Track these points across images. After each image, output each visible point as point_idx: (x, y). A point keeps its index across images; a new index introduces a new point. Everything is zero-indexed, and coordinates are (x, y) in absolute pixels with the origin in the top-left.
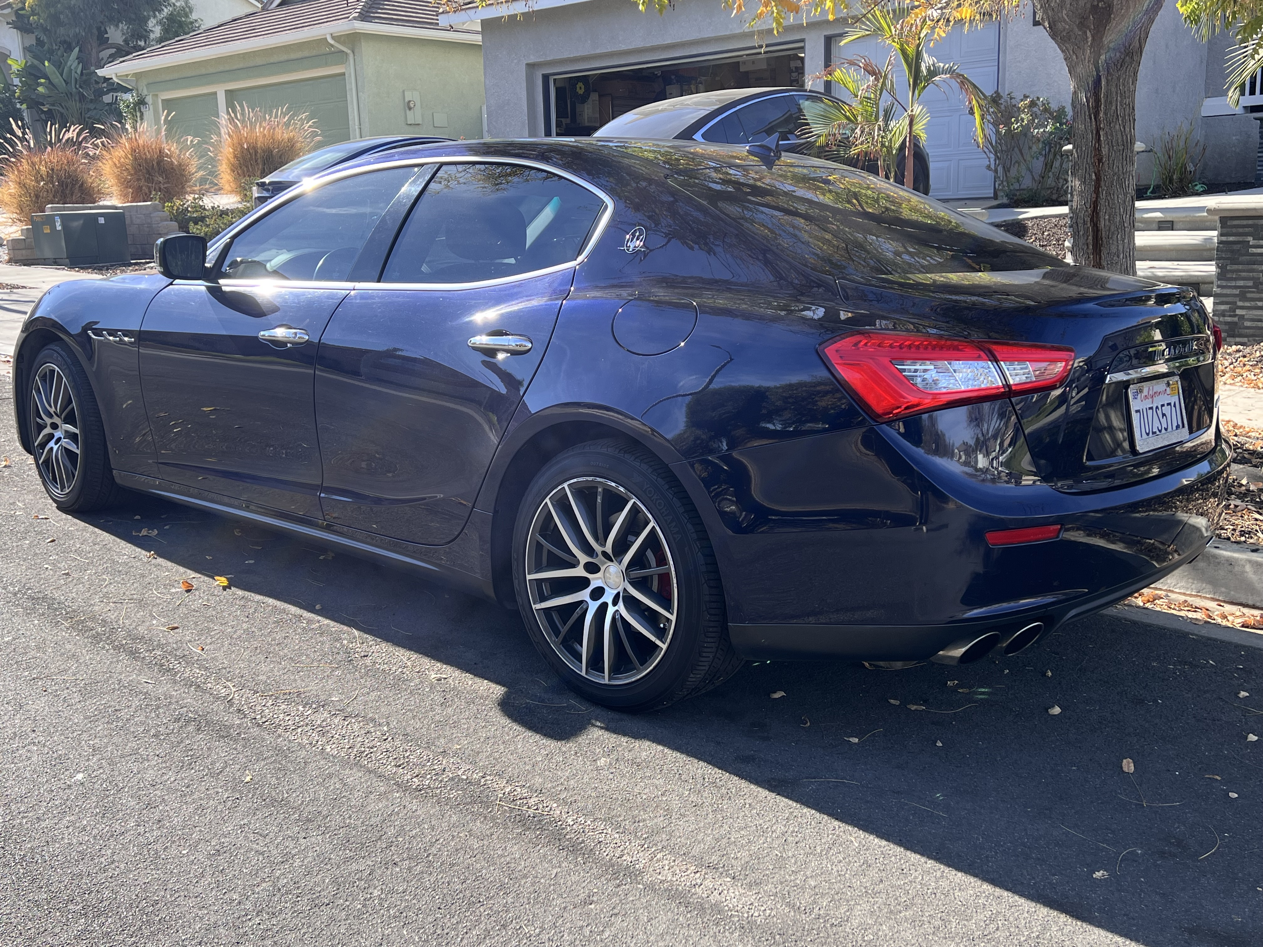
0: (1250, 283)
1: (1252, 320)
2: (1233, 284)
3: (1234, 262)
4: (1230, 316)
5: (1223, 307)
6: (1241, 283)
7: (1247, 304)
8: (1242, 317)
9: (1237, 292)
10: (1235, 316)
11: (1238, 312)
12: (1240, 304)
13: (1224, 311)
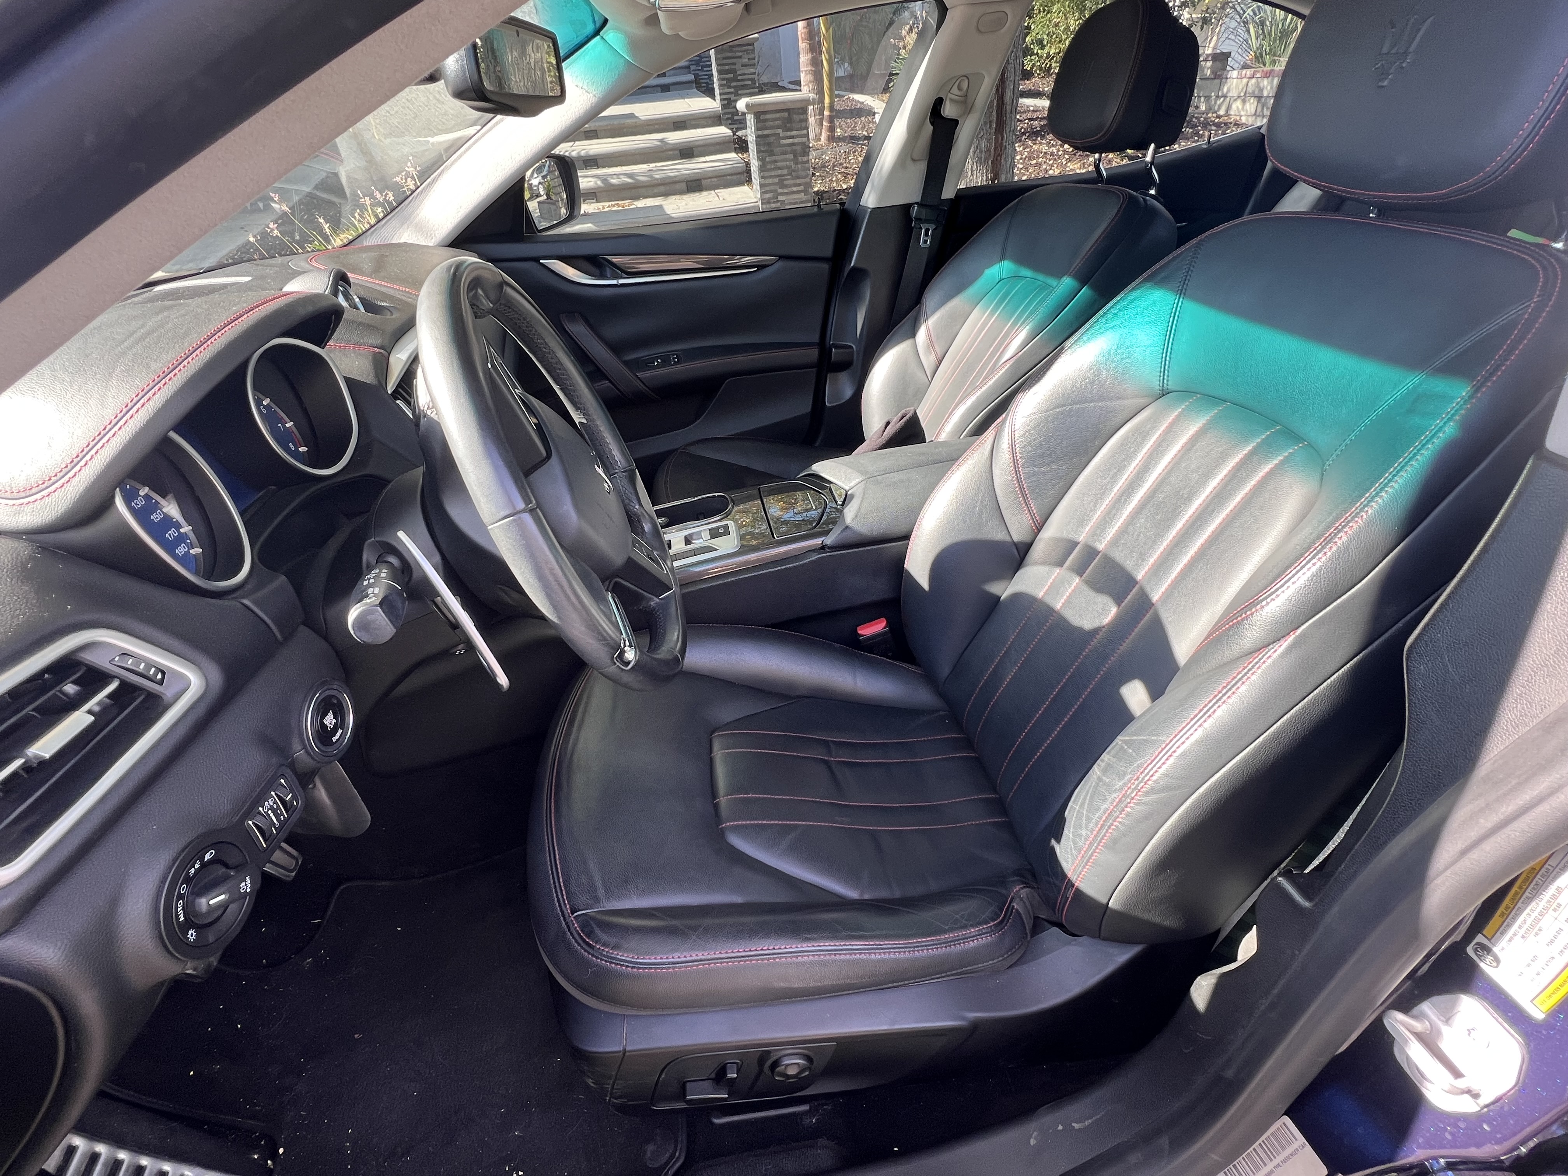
0: (785, 172)
1: (791, 204)
2: (773, 173)
3: (772, 154)
4: (774, 202)
5: (768, 196)
6: (779, 172)
7: (786, 191)
8: (783, 202)
9: (776, 180)
10: (778, 202)
11: (781, 198)
12: (780, 191)
13: (769, 199)
